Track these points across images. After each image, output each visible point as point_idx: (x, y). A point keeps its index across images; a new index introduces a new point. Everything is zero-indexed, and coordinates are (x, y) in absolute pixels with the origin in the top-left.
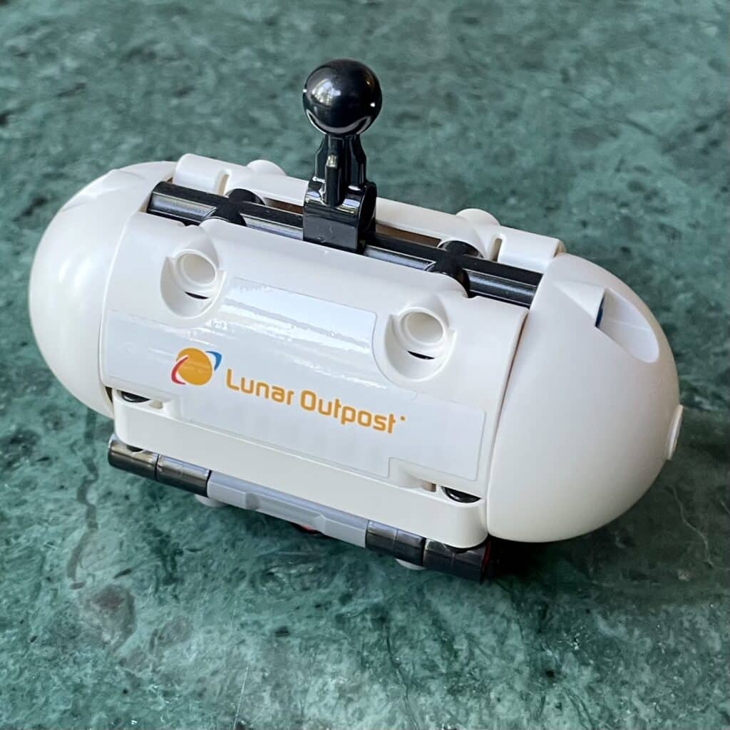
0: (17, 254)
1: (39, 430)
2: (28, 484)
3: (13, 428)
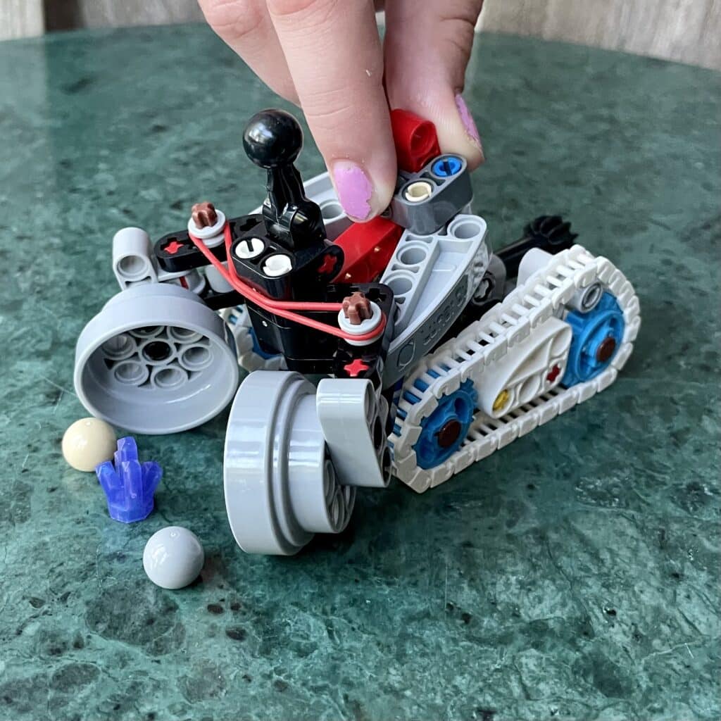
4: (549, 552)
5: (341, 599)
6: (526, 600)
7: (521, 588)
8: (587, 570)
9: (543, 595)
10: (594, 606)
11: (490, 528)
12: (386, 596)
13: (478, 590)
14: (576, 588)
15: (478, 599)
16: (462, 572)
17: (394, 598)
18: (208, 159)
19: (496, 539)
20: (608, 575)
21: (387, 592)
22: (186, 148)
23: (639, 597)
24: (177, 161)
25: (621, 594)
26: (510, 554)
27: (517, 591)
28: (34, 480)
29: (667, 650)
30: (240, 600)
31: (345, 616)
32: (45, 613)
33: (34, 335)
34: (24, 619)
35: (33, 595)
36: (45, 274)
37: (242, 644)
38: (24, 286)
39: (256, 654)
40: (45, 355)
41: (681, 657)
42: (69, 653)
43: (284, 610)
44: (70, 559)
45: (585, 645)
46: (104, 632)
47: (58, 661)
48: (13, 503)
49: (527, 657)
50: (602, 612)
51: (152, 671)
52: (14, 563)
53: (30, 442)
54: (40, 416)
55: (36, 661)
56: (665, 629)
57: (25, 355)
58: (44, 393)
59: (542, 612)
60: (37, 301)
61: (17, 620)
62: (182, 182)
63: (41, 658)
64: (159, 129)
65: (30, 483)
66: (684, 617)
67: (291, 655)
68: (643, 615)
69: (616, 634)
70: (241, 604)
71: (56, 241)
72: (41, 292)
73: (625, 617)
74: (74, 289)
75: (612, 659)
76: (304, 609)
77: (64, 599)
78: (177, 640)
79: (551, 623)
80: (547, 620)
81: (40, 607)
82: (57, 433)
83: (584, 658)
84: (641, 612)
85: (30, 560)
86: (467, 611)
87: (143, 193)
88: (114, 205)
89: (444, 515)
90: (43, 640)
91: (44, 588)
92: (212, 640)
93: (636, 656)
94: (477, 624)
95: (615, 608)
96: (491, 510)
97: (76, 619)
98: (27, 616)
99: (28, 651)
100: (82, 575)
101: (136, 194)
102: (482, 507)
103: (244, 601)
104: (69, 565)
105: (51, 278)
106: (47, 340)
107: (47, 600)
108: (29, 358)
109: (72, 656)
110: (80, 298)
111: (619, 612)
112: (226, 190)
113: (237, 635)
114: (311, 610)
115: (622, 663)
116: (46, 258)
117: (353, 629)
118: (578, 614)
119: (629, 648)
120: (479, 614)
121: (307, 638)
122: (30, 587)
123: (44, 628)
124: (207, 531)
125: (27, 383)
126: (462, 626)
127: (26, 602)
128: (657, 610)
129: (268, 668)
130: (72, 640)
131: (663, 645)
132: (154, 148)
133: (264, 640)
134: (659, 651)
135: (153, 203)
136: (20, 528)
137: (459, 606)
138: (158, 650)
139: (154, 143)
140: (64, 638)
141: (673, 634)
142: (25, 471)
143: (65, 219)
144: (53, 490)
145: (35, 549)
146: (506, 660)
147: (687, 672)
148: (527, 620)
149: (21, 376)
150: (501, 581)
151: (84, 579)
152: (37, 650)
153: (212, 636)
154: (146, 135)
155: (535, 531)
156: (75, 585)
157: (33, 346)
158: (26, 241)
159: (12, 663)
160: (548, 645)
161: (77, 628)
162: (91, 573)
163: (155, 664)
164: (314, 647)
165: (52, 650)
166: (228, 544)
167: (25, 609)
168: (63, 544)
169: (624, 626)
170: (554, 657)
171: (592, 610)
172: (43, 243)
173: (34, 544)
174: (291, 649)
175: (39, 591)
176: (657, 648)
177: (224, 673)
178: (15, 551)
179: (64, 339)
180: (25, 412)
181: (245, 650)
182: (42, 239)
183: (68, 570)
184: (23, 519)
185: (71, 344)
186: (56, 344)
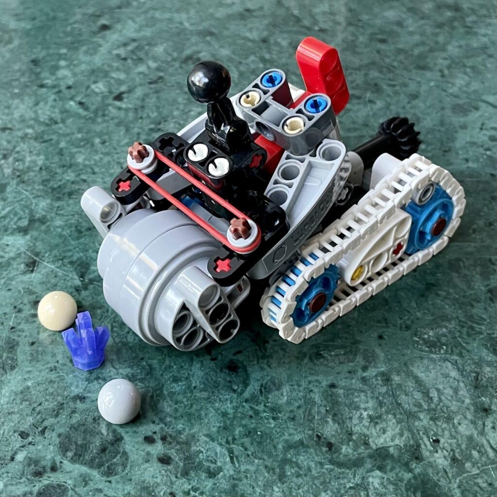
4: (392, 392)
5: (240, 431)
6: (374, 431)
7: (370, 422)
8: (419, 406)
9: (387, 427)
10: (423, 436)
11: (350, 372)
12: (272, 428)
13: (339, 424)
14: (411, 421)
15: (339, 431)
16: (328, 408)
17: (278, 430)
18: (141, 54)
19: (354, 381)
20: (435, 410)
21: (273, 426)
22: (125, 45)
23: (457, 428)
24: (118, 56)
25: (444, 425)
26: (363, 394)
27: (367, 424)
28: (19, 336)
29: (475, 471)
30: (167, 432)
31: (242, 445)
32: (30, 443)
33: (15, 214)
34: (15, 448)
35: (22, 429)
36: (22, 160)
37: (169, 467)
38: (8, 171)
39: (179, 475)
40: (24, 231)
41: (486, 477)
42: (47, 475)
43: (198, 440)
44: (47, 400)
45: (416, 467)
46: (72, 458)
47: (40, 481)
48: (5, 355)
49: (373, 477)
50: (430, 441)
51: (106, 489)
52: (7, 404)
53: (16, 304)
54: (22, 282)
55: (25, 481)
56: (475, 454)
57: (10, 231)
58: (25, 263)
59: (385, 441)
60: (17, 185)
61: (10, 449)
62: (122, 76)
63: (28, 479)
64: (105, 28)
65: (16, 338)
66: (490, 444)
67: (204, 475)
68: (460, 442)
69: (438, 458)
70: (168, 436)
71: (30, 131)
72: (20, 176)
73: (446, 445)
74: (44, 173)
75: (435, 478)
76: (213, 440)
77: (43, 432)
78: (123, 465)
79: (391, 450)
80: (389, 447)
81: (26, 439)
82: (34, 296)
83: (415, 477)
84: (458, 441)
85: (18, 401)
86: (330, 441)
87: (93, 86)
88: (72, 99)
89: (316, 361)
90: (29, 465)
91: (29, 424)
92: (148, 465)
93: (453, 476)
94: (338, 451)
95: (439, 437)
96: (351, 357)
97: (51, 448)
98: (18, 446)
99: (19, 474)
100: (55, 413)
101: (88, 87)
102: (344, 354)
103: (170, 433)
104: (46, 405)
105: (27, 164)
106: (26, 217)
107: (31, 433)
108: (12, 234)
109: (49, 477)
110: (48, 181)
111: (442, 440)
112: (155, 82)
113: (165, 460)
114: (218, 440)
115: (443, 482)
116: (23, 146)
117: (248, 455)
118: (412, 442)
119: (448, 470)
120: (339, 442)
121: (215, 462)
122: (19, 423)
123: (29, 455)
124: (143, 376)
125: (12, 254)
126: (326, 452)
127: (16, 434)
128: (470, 438)
129: (187, 487)
130: (49, 465)
131: (473, 467)
132: (101, 46)
133: (184, 464)
134: (469, 472)
135: (100, 95)
136: (11, 375)
137: (325, 436)
138: (110, 472)
139: (101, 41)
140: (43, 463)
141: (480, 457)
142: (12, 328)
143: (36, 112)
144: (33, 344)
145: (22, 392)
146: (358, 480)
147: (490, 489)
148: (374, 447)
149: (8, 249)
150: (356, 416)
151: (57, 416)
152: (25, 473)
153: (147, 461)
154: (94, 33)
155: (383, 374)
156: (50, 421)
157: (16, 223)
158: (7, 132)
159: (8, 483)
160: (388, 468)
161: (53, 455)
162: (62, 411)
163: (107, 484)
164: (220, 469)
165: (35, 473)
166: (158, 387)
167: (16, 441)
168: (41, 388)
169: (445, 452)
170: (393, 477)
171: (422, 439)
172: (20, 134)
173: (21, 388)
174: (203, 472)
175: (25, 427)
176: (469, 469)
177: (156, 491)
178: (7, 394)
179: (37, 216)
180: (11, 279)
181: (171, 473)
182: (19, 130)
183: (45, 409)
184: (13, 368)
185: (43, 221)
186: (32, 221)
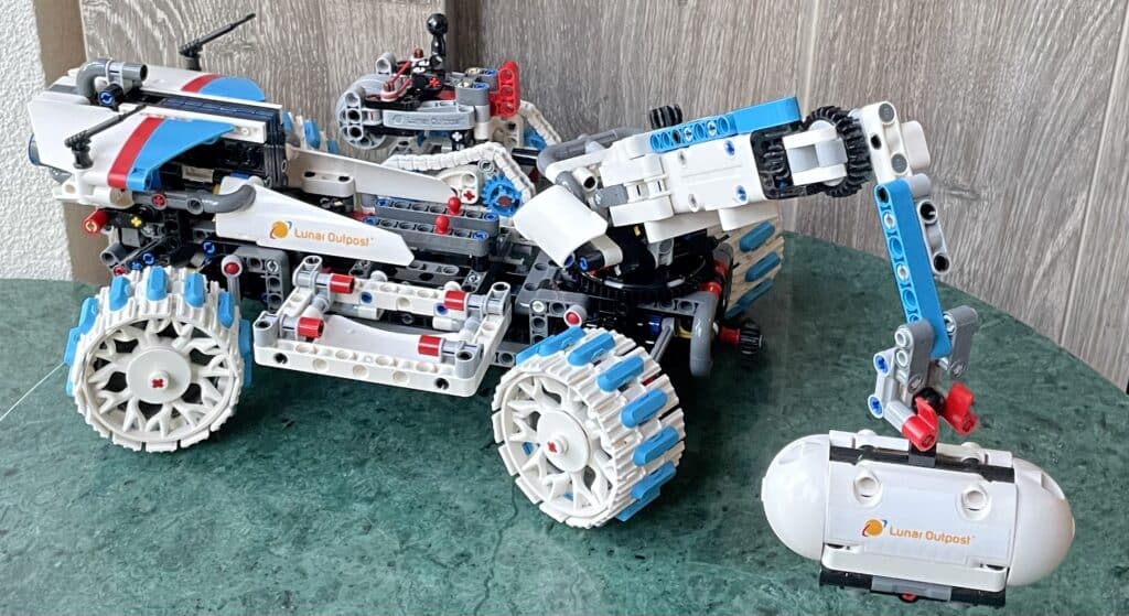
0: (479, 467)
1: (472, 551)
2: (464, 575)
3: (462, 549)
33: (368, 486)
40: (370, 501)
48: (330, 591)
54: (357, 541)
57: (359, 499)
58: (363, 526)
106: (375, 490)
108: (361, 501)
125: (356, 518)
144: (351, 586)
149: (353, 513)
157: (365, 494)
179: (384, 490)
180: (350, 537)
184: (333, 600)
185: (386, 495)
186: (379, 493)
